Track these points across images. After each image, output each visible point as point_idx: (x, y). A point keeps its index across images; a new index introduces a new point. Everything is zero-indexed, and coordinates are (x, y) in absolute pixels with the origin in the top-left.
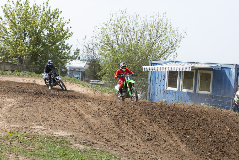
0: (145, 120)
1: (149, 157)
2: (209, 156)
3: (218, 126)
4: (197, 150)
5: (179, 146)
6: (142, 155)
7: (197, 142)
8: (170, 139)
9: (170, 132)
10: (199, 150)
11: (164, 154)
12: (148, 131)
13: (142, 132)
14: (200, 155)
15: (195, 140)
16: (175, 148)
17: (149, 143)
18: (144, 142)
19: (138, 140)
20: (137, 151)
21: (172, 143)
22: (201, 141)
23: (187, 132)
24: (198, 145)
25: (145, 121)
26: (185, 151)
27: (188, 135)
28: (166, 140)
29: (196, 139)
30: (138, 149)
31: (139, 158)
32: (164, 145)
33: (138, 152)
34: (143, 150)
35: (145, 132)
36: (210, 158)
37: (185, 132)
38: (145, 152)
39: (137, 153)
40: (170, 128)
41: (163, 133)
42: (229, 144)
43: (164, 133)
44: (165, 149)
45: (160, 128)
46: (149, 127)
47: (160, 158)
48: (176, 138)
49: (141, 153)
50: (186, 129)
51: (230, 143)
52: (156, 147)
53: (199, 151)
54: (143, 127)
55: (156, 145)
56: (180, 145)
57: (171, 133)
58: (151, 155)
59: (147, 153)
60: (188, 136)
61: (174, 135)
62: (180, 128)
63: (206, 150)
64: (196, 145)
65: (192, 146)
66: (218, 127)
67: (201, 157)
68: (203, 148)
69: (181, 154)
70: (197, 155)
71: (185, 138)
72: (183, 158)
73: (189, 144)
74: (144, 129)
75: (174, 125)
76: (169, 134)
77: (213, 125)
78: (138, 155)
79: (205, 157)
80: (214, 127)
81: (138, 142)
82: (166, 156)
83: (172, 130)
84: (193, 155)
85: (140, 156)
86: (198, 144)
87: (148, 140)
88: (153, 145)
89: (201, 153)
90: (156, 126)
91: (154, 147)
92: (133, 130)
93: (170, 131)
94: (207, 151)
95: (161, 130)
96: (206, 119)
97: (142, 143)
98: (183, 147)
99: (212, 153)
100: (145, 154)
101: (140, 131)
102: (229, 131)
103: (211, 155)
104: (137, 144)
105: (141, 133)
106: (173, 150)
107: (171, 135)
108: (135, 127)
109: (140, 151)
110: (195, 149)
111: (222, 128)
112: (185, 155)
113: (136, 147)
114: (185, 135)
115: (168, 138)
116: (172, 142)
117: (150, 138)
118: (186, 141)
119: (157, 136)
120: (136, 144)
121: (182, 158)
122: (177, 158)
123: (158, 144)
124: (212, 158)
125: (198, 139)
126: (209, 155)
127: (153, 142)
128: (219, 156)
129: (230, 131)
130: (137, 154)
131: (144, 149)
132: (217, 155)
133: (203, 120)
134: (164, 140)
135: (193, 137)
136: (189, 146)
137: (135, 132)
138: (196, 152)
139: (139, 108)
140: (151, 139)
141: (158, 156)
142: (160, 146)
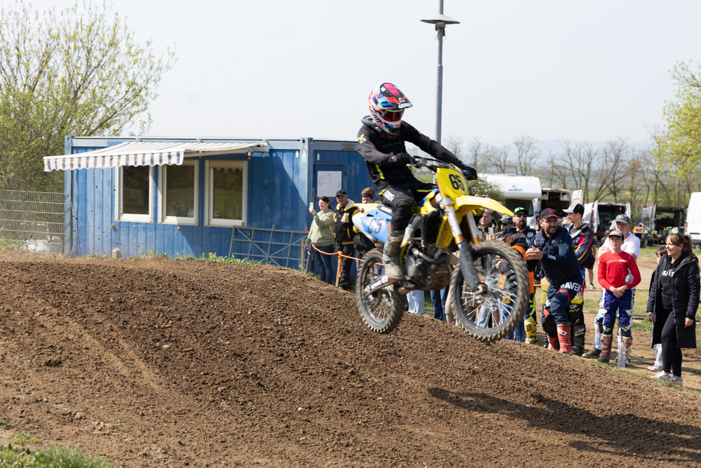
0: (42, 309)
1: (48, 412)
2: (222, 395)
3: (249, 312)
4: (188, 380)
5: (139, 375)
6: (29, 407)
7: (190, 359)
8: (114, 358)
9: (114, 339)
10: (194, 380)
11: (94, 400)
12: (51, 341)
13: (34, 344)
14: (197, 395)
15: (184, 354)
16: (127, 382)
17: (52, 374)
18: (37, 370)
19: (19, 366)
20: (14, 398)
21: (120, 368)
22: (202, 357)
23: (162, 335)
24: (193, 368)
25: (44, 311)
26: (156, 387)
27: (166, 342)
28: (103, 360)
29: (189, 351)
30: (20, 390)
31: (21, 417)
32: (96, 376)
33: (17, 401)
34: (33, 393)
35: (40, 343)
36: (223, 398)
37: (158, 335)
38: (39, 399)
39: (15, 403)
40: (115, 327)
41: (95, 341)
42: (278, 359)
43: (97, 343)
44: (98, 386)
45: (86, 328)
46: (55, 328)
47: (81, 410)
48: (131, 353)
49: (27, 401)
50: (160, 327)
51: (282, 355)
52: (72, 382)
53: (193, 383)
54: (37, 330)
55: (73, 377)
56: (141, 373)
57: (116, 340)
58: (55, 406)
59: (45, 399)
60: (166, 346)
61: (126, 346)
62: (143, 325)
63: (215, 380)
64: (188, 368)
65: (175, 371)
66: (252, 313)
67: (198, 398)
68: (207, 374)
69: (142, 395)
70: (188, 394)
71: (156, 351)
72: (147, 405)
73: (166, 367)
74: (38, 334)
75: (127, 318)
76: (111, 344)
77: (237, 310)
78: (19, 409)
79: (211, 399)
80: (238, 314)
81: (21, 372)
82: (99, 404)
83: (120, 333)
84: (176, 395)
85: (22, 412)
86: (192, 364)
87: (49, 364)
88: (63, 378)
89: (200, 389)
90: (75, 323)
91: (67, 381)
92: (7, 341)
93: (114, 334)
94: (217, 382)
95: (89, 333)
96: (217, 296)
97: (31, 374)
98: (149, 376)
99: (230, 387)
100: (38, 404)
101: (28, 341)
102: (280, 323)
103: (228, 391)
104: (18, 379)
105: (31, 347)
106: (119, 386)
107: (117, 347)
108: (13, 331)
109: (23, 397)
110: (184, 377)
111: (261, 316)
112: (154, 396)
113: (14, 386)
114: (158, 344)
115: (110, 356)
116: (119, 364)
117: (54, 358)
118: (160, 360)
119: (77, 352)
120: (14, 379)
121: (144, 407)
122: (131, 408)
123: (80, 374)
124: (228, 400)
125: (192, 350)
126: (222, 392)
127: (63, 368)
128: (248, 393)
129: (284, 323)
130: (14, 406)
131: (38, 390)
132: (244, 389)
133: (210, 298)
134: (95, 362)
135: (181, 347)
136: (167, 373)
137: (13, 345)
138: (186, 387)
139: (26, 277)
140: (60, 362)
141: (77, 405)
142: (83, 378)
